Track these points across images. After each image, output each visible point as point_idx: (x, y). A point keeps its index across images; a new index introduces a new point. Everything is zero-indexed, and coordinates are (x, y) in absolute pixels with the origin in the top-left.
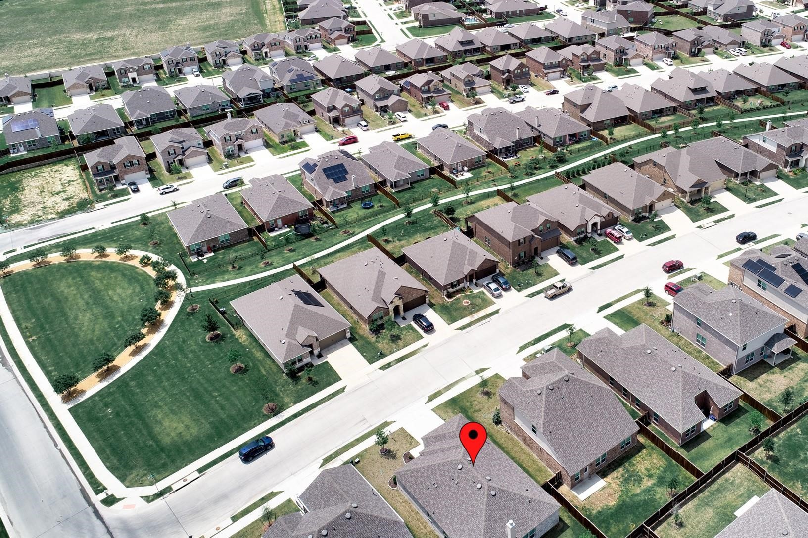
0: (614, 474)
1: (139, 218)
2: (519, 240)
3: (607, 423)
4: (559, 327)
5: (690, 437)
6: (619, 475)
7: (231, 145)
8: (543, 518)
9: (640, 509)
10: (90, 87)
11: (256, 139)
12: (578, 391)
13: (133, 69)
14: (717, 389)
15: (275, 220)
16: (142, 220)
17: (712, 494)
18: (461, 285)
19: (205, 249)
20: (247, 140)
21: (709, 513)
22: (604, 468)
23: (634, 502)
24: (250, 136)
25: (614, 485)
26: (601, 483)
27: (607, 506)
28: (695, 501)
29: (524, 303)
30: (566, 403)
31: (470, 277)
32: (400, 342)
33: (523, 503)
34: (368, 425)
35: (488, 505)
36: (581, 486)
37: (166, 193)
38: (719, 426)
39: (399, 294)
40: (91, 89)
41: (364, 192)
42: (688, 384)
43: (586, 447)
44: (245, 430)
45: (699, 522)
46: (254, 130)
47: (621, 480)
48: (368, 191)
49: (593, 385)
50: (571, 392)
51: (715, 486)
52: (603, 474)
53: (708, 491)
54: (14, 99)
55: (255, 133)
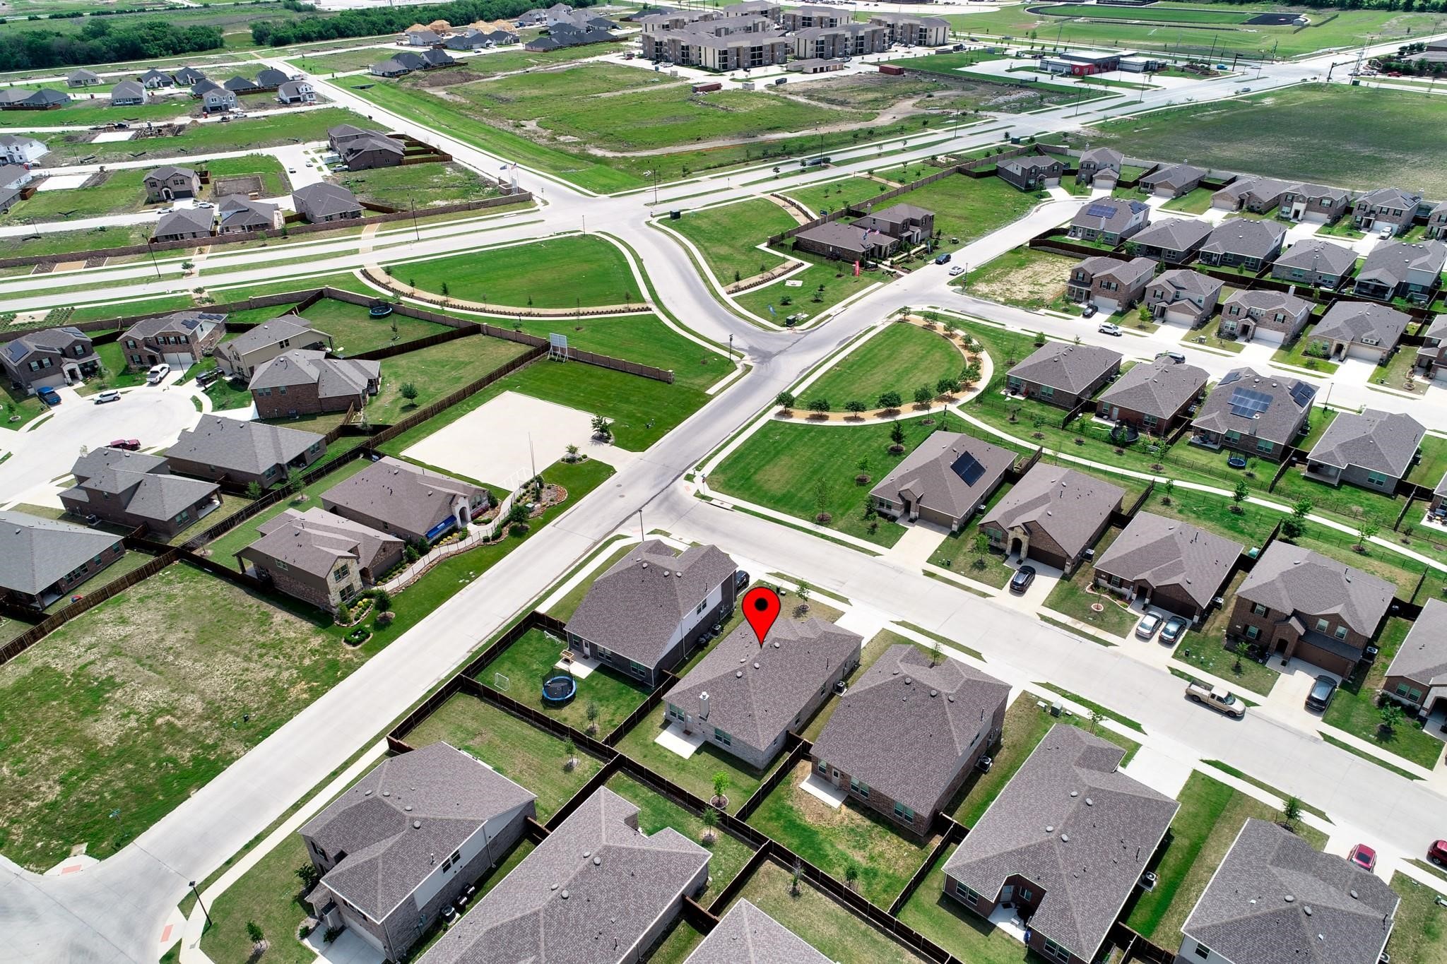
0: (857, 817)
1: (1035, 335)
2: (1255, 604)
3: (905, 770)
4: (1125, 718)
5: (962, 899)
6: (859, 822)
7: (1235, 320)
8: (740, 737)
9: (810, 851)
10: (1241, 203)
11: (1277, 330)
12: (927, 716)
13: (1304, 198)
14: (1063, 911)
15: (1112, 406)
16: (1037, 339)
17: (865, 934)
18: (1124, 590)
19: (1023, 389)
20: (1264, 325)
21: (831, 931)
22: (857, 799)
23: (820, 844)
24: (1270, 322)
25: (838, 817)
26: (835, 802)
27: (803, 814)
28: (843, 913)
29: (1159, 671)
30: (900, 707)
31: (1142, 590)
32: (976, 572)
33: (745, 709)
34: (837, 588)
35: (725, 676)
36: (821, 782)
37: (1105, 332)
38: (1018, 948)
39: (1029, 528)
40: (1240, 207)
41: (1262, 448)
42: (1034, 858)
43: (856, 755)
44: (790, 514)
45: (808, 917)
46: (1280, 316)
47: (850, 825)
48: (1269, 450)
49: (950, 730)
50: (919, 706)
51: (881, 937)
52: (851, 802)
53: (867, 929)
54: (1158, 189)
55: (1279, 320)
